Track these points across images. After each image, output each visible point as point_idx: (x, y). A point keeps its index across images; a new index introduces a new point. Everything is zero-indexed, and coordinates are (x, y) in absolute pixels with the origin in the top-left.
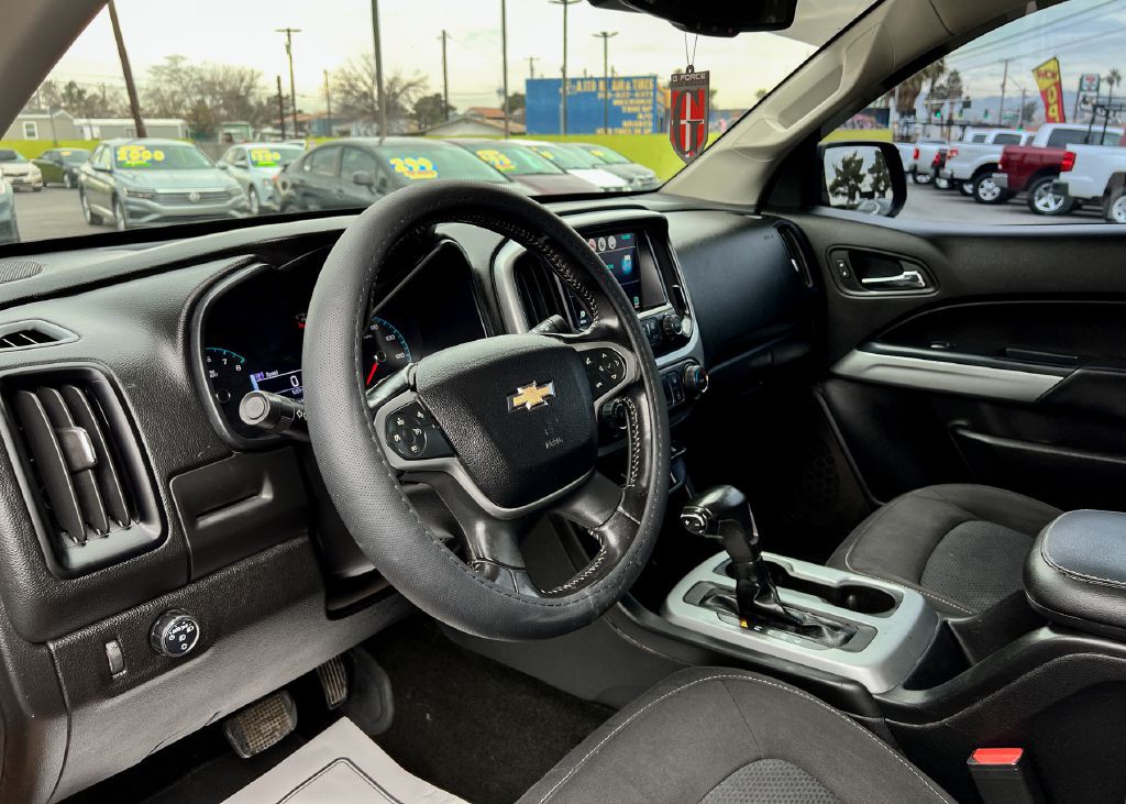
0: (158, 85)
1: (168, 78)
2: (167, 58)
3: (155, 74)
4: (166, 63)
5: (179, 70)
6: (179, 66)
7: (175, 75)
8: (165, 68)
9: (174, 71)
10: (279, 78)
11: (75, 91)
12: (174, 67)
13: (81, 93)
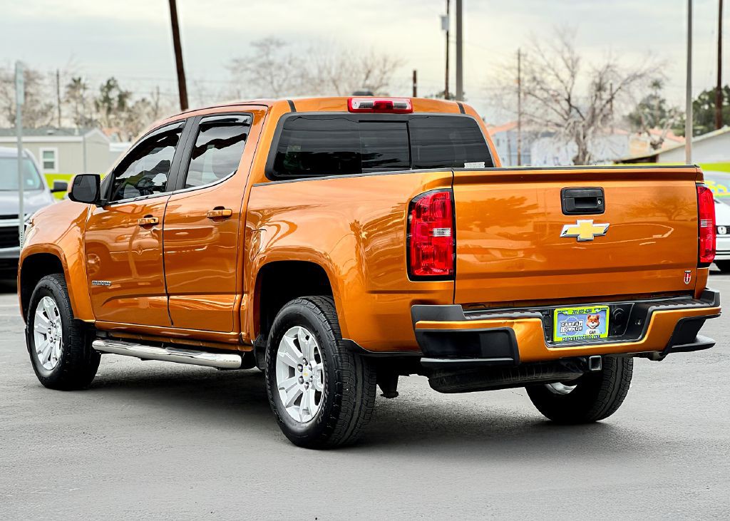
0: (239, 87)
1: (254, 76)
2: (253, 44)
3: (234, 70)
4: (253, 52)
5: (271, 64)
6: (271, 57)
7: (263, 71)
8: (250, 61)
9: (263, 65)
10: (415, 73)
11: (114, 94)
12: (264, 59)
13: (122, 97)
